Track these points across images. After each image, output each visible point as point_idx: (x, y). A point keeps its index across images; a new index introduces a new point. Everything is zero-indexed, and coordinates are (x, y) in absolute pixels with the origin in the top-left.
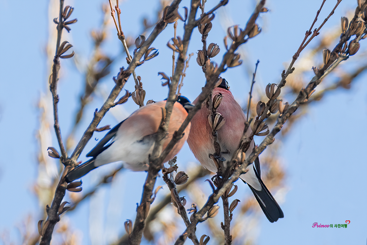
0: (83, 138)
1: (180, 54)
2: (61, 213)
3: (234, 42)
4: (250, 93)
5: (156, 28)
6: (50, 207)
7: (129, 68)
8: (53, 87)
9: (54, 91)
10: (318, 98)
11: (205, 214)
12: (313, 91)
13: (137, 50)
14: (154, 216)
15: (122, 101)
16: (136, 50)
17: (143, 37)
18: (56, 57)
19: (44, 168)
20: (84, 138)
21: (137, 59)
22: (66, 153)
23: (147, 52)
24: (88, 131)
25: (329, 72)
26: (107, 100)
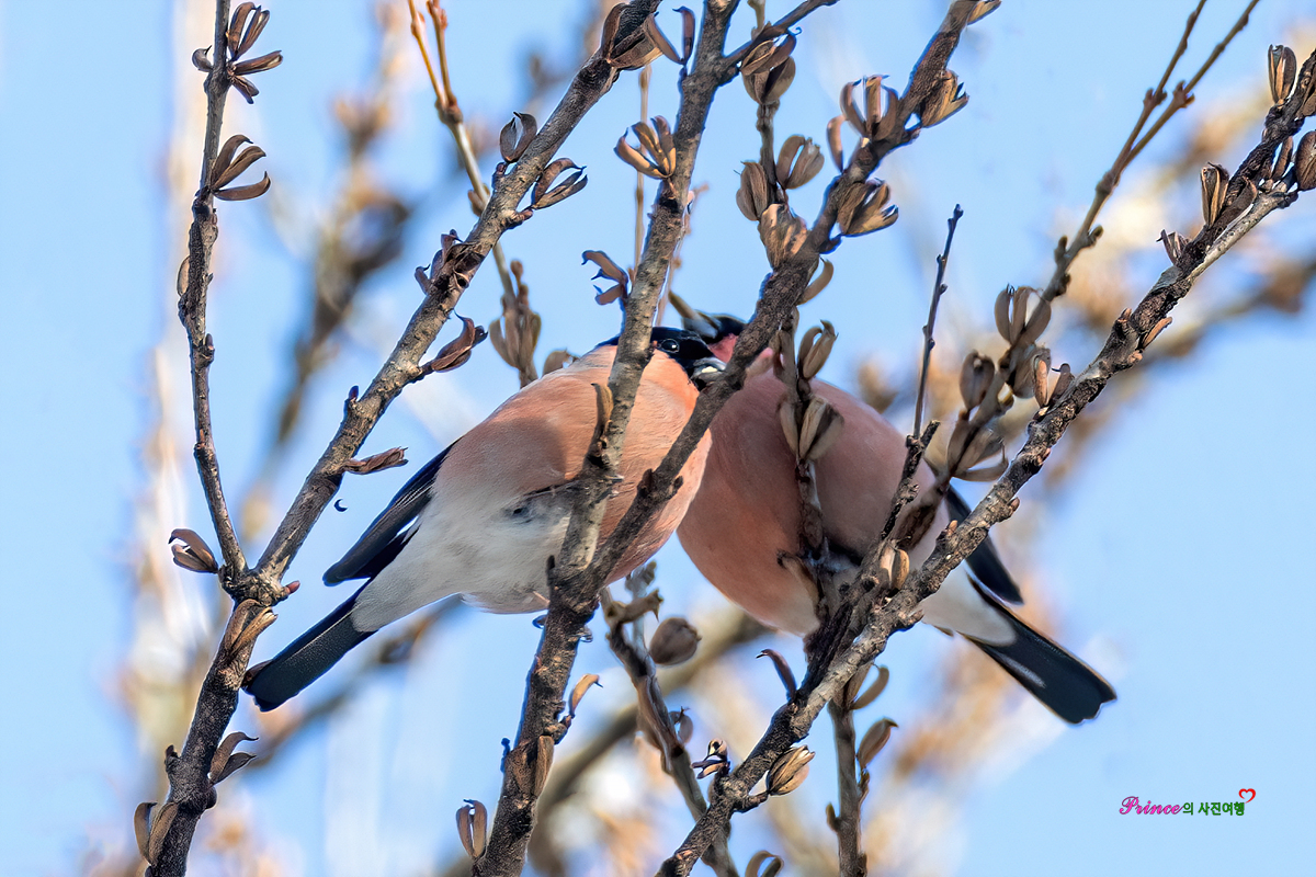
0: (302, 494)
1: (665, 184)
2: (219, 778)
3: (866, 141)
4: (928, 330)
5: (575, 86)
6: (180, 755)
7: (475, 236)
8: (191, 307)
9: (195, 319)
10: (1184, 348)
11: (758, 779)
12: (1162, 322)
13: (506, 166)
14: (568, 787)
15: (449, 359)
16: (501, 168)
17: (528, 120)
18: (204, 194)
19: (157, 608)
20: (309, 496)
21: (506, 202)
22: (239, 555)
23: (541, 177)
24: (323, 471)
25: (1222, 253)
26: (394, 356)
